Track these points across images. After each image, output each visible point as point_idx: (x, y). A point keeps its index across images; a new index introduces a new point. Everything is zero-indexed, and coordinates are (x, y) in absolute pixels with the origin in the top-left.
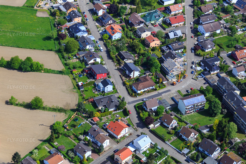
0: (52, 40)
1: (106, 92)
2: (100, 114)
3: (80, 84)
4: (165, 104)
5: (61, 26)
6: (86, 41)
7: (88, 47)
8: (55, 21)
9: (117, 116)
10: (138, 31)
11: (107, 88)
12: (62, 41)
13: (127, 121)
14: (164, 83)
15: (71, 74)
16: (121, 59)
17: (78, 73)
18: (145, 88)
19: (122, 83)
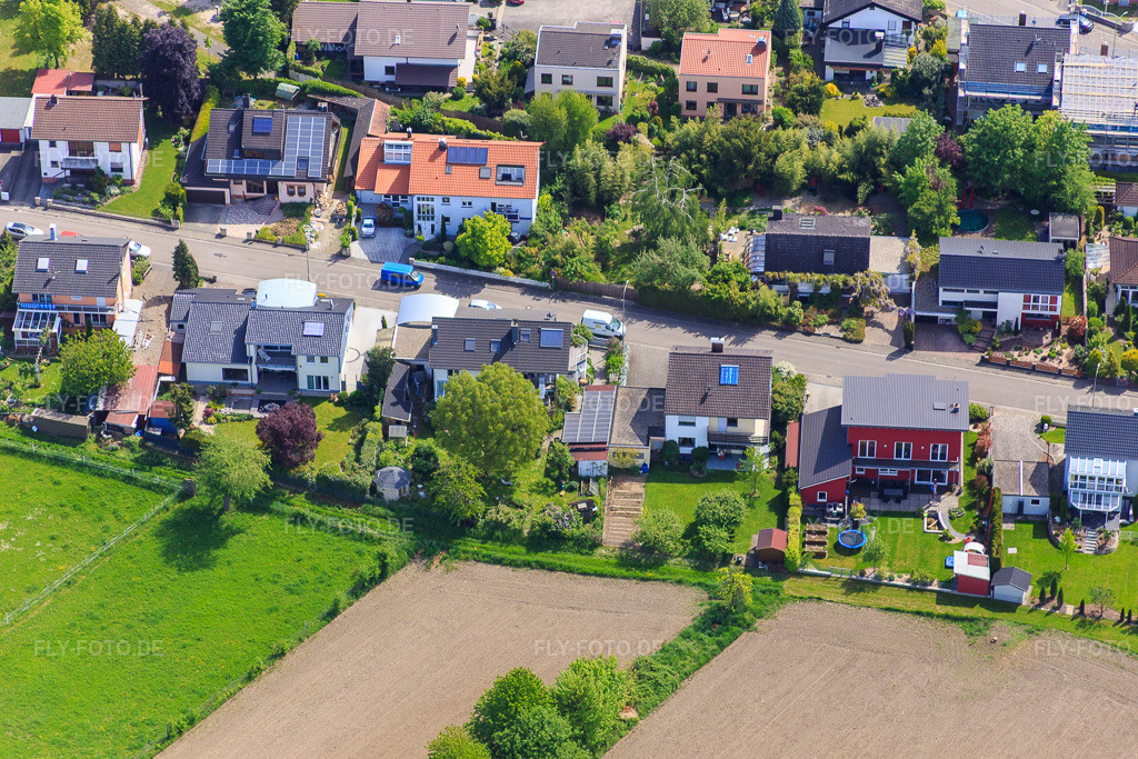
3: (970, 570)
16: (839, 278)
19: (1075, 386)
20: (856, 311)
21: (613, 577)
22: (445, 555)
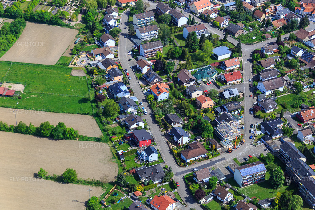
0: (89, 102)
1: (150, 162)
2: (142, 188)
3: (120, 152)
4: (219, 175)
5: (99, 86)
6: (127, 103)
7: (130, 110)
8: (92, 80)
9: (163, 189)
10: (188, 90)
11: (151, 157)
12: (100, 104)
13: (174, 195)
14: (218, 149)
15: (109, 142)
16: (168, 123)
17: (118, 140)
18: (196, 156)
19: (169, 150)
21: (101, 129)
22: (94, 117)
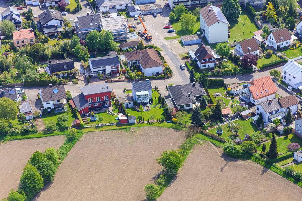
9: (218, 94)
16: (68, 71)
19: (128, 83)
20: (74, 78)
21: (43, 137)
22: (3, 141)
